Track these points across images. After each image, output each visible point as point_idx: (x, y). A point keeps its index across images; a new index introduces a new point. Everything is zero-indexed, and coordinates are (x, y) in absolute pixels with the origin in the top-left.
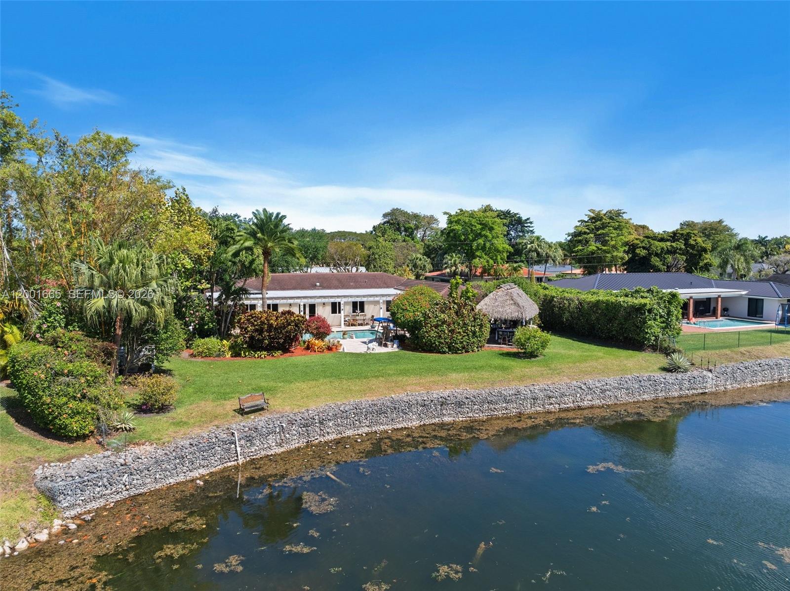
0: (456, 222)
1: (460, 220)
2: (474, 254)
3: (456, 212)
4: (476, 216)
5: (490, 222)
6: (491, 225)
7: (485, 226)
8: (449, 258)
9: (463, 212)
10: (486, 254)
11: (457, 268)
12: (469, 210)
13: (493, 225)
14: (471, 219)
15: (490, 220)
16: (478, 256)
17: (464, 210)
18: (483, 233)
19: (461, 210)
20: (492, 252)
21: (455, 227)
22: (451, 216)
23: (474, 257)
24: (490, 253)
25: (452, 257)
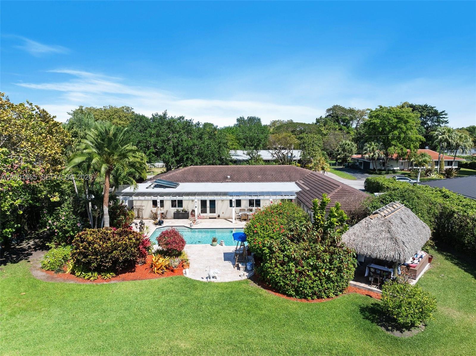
0: (375, 117)
1: (379, 115)
2: (390, 143)
3: (376, 109)
4: (393, 111)
5: (405, 116)
6: (406, 119)
7: (400, 119)
8: (368, 145)
9: (381, 109)
10: (400, 143)
11: (375, 154)
12: (387, 107)
13: (408, 119)
14: (388, 114)
15: (405, 114)
16: (393, 145)
17: (383, 107)
18: (399, 125)
19: (381, 107)
20: (406, 142)
21: (374, 121)
22: (372, 111)
23: (390, 145)
24: (404, 143)
25: (371, 145)
